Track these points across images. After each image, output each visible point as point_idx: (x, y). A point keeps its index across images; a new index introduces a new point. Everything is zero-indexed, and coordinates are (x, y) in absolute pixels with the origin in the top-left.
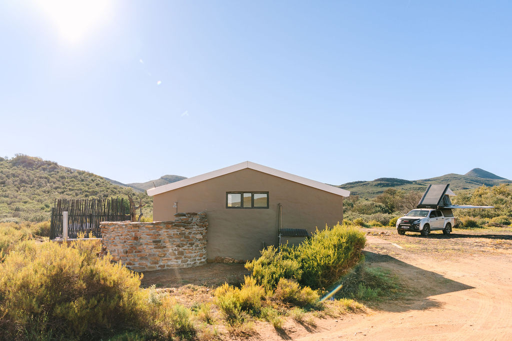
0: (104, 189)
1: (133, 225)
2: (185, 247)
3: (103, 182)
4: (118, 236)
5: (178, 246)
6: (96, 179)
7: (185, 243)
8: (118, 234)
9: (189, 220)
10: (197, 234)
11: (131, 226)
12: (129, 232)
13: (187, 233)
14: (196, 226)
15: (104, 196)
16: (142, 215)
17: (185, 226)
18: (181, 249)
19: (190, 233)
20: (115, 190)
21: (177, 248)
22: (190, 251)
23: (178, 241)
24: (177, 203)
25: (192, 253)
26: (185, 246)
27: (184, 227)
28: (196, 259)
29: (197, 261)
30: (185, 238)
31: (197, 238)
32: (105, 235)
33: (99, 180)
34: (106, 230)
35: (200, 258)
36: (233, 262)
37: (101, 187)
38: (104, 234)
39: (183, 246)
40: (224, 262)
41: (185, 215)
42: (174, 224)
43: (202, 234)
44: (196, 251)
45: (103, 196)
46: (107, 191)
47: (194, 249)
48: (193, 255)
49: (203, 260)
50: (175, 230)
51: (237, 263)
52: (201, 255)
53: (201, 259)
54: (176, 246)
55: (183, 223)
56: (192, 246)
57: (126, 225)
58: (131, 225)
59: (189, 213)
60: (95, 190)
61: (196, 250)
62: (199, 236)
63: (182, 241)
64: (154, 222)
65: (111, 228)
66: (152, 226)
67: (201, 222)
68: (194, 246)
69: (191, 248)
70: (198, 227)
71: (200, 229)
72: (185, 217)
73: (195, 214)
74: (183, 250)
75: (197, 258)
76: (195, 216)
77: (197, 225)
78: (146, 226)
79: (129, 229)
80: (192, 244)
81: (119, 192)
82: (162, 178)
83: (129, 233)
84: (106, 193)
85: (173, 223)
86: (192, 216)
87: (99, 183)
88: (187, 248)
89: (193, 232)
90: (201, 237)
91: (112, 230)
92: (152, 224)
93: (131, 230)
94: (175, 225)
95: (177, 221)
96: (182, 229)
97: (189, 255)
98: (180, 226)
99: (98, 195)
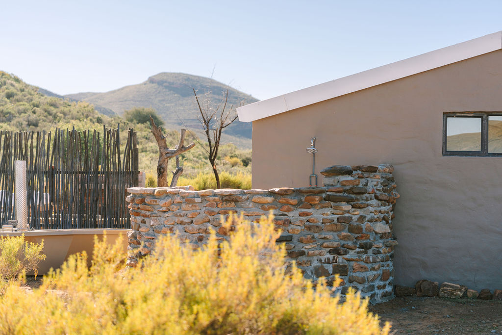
0: (27, 106)
1: (222, 196)
2: (351, 255)
3: (22, 90)
4: (182, 223)
5: (335, 251)
6: (5, 84)
7: (350, 244)
8: (181, 219)
9: (361, 186)
10: (376, 221)
11: (217, 198)
12: (211, 213)
13: (355, 218)
14: (374, 202)
15: (29, 125)
16: (180, 170)
17: (352, 200)
18: (340, 259)
19: (362, 218)
20: (53, 110)
21: (331, 257)
22: (363, 264)
23: (334, 239)
24: (314, 141)
25: (366, 270)
26: (351, 252)
27: (348, 202)
28: (373, 286)
29: (376, 291)
30: (350, 230)
31: (377, 230)
32: (144, 222)
33: (12, 85)
34: (148, 207)
35: (382, 283)
36: (465, 295)
37: (18, 101)
38: (139, 219)
39: (346, 253)
40: (441, 294)
41: (349, 173)
42: (324, 195)
43: (387, 222)
44: (376, 266)
45: (25, 123)
46: (34, 112)
47: (371, 259)
48: (370, 274)
49: (389, 289)
50: (328, 211)
51: (474, 297)
52: (384, 277)
53: (384, 286)
54: (330, 252)
55: (345, 191)
56: (366, 253)
57: (203, 196)
58: (215, 195)
59: (359, 168)
60: (5, 110)
61: (375, 262)
62: (381, 227)
63: (345, 238)
64: (277, 190)
65: (161, 203)
66: (270, 199)
67: (385, 191)
68: (370, 252)
69: (365, 256)
70: (380, 203)
71: (383, 209)
72: (349, 178)
73: (372, 170)
74: (346, 263)
75: (378, 283)
76: (372, 175)
77: (377, 198)
78: (256, 198)
79: (211, 206)
80: (366, 247)
81: (65, 114)
82: (151, 80)
83: (211, 218)
84: (33, 117)
85: (322, 192)
86: (366, 175)
87: (14, 91)
88: (355, 257)
89: (368, 217)
90: (387, 229)
91: (164, 209)
92: (272, 194)
93: (216, 210)
94: (328, 198)
95: (331, 188)
96: (346, 207)
97: (359, 275)
98: (340, 200)
99: (14, 122)
